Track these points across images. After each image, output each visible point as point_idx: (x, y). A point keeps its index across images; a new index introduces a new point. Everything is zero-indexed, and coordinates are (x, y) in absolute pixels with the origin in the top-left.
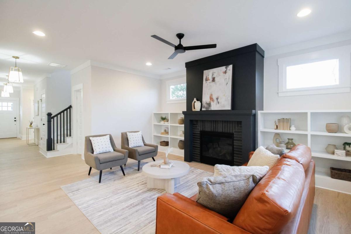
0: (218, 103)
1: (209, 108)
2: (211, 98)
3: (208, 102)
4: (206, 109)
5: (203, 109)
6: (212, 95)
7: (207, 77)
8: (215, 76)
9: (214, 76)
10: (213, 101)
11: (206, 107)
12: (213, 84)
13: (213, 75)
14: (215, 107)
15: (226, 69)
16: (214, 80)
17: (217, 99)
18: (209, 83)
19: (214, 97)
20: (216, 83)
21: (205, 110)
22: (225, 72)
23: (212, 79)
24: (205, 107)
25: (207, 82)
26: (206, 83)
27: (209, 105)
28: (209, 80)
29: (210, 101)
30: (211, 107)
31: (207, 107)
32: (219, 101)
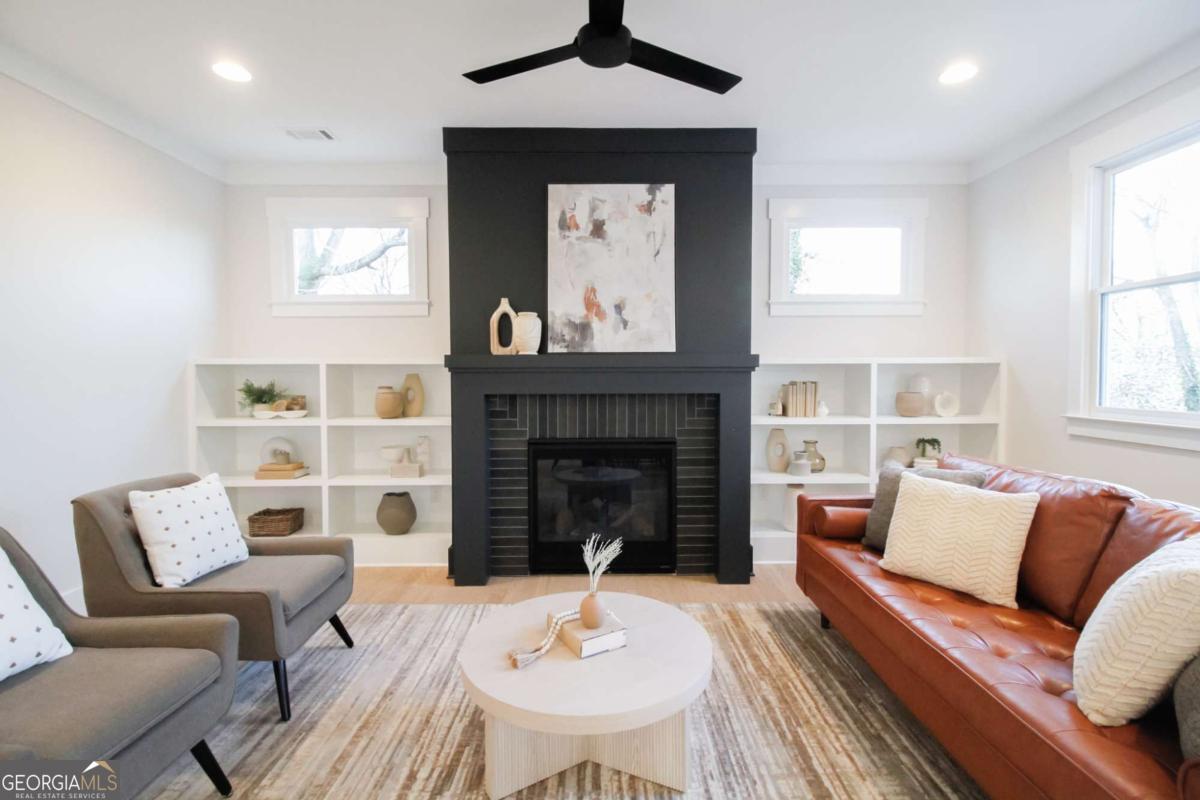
0: (622, 326)
1: (582, 346)
2: (591, 304)
3: (578, 321)
4: (567, 347)
5: (552, 348)
6: (593, 290)
7: (568, 215)
8: (604, 216)
9: (602, 214)
10: (601, 315)
11: (567, 337)
12: (595, 245)
13: (593, 210)
14: (606, 339)
15: (650, 198)
16: (598, 229)
17: (619, 308)
18: (578, 239)
19: (606, 302)
20: (609, 245)
21: (565, 350)
22: (648, 208)
23: (591, 227)
24: (564, 341)
25: (567, 233)
26: (564, 237)
27: (584, 329)
28: (577, 227)
29: (586, 316)
30: (592, 338)
31: (573, 338)
32: (625, 317)
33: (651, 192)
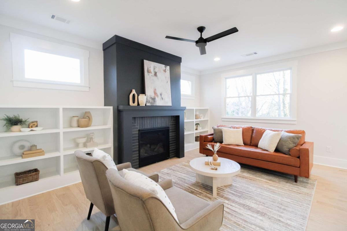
0: (162, 99)
1: (154, 104)
2: (155, 93)
3: (153, 97)
4: (151, 104)
5: (148, 104)
6: (156, 90)
7: (149, 69)
8: (157, 71)
9: (156, 70)
10: (157, 96)
11: (151, 101)
12: (155, 78)
13: (154, 69)
14: (159, 103)
15: (165, 68)
16: (156, 74)
17: (161, 95)
18: (152, 76)
19: (159, 94)
20: (158, 78)
21: (150, 105)
22: (165, 71)
23: (154, 73)
24: (150, 102)
25: (149, 74)
26: (149, 75)
27: (154, 99)
28: (151, 73)
29: (154, 96)
30: (156, 102)
31: (152, 102)
32: (163, 97)
33: (165, 67)
